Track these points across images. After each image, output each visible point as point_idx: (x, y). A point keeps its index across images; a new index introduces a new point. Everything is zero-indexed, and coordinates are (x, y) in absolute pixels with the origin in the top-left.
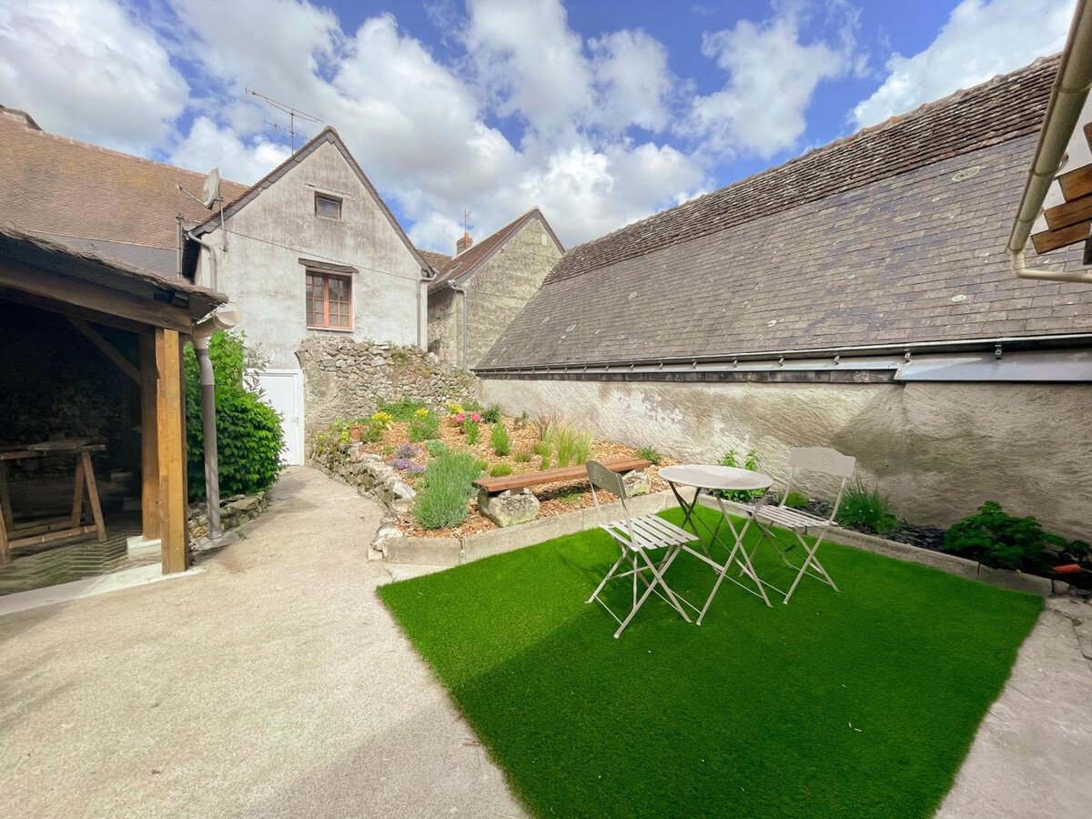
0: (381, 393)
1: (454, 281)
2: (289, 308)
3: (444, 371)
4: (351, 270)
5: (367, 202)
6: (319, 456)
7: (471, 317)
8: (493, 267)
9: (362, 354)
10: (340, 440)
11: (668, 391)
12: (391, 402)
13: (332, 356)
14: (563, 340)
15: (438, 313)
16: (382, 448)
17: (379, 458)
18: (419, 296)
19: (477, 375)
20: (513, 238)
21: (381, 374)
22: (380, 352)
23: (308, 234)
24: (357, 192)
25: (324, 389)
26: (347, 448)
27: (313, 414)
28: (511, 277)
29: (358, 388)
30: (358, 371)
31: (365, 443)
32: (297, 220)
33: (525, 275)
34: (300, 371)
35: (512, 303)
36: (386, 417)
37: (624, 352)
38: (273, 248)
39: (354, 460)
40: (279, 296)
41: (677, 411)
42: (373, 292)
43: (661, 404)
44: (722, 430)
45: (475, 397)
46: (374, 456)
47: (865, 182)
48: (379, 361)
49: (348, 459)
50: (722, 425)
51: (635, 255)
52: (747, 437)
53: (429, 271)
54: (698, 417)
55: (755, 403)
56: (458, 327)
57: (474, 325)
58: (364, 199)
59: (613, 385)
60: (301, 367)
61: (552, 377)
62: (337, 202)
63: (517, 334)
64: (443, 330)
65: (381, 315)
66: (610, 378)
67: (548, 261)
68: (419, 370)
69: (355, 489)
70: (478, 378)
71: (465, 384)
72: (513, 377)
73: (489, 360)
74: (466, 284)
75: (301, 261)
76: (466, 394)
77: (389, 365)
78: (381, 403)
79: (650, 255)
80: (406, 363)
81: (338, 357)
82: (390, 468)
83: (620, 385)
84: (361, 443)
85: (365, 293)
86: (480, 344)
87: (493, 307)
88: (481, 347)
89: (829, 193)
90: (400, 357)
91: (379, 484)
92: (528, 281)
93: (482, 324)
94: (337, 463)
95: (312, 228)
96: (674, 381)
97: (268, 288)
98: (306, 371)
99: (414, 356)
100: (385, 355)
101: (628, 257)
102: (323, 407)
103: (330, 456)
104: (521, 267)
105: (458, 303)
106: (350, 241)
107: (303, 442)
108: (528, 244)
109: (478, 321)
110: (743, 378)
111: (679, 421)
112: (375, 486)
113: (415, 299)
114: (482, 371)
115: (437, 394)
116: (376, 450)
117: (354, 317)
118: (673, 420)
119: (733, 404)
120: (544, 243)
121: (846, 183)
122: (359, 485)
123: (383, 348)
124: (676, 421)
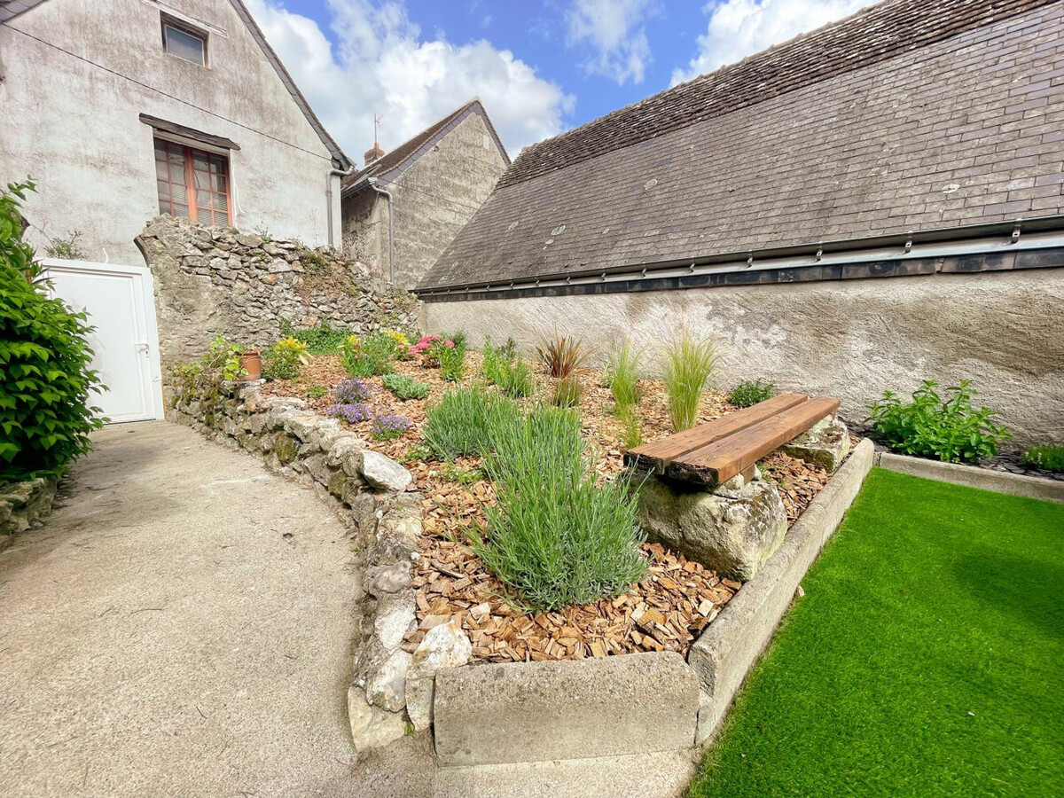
0: (287, 314)
1: (376, 179)
2: (129, 189)
3: (376, 288)
4: (227, 144)
5: (247, 45)
6: (188, 404)
7: (399, 231)
8: (425, 168)
9: (253, 252)
10: (222, 378)
11: (761, 299)
12: (303, 328)
13: (202, 250)
14: (549, 245)
15: (354, 226)
16: (303, 387)
17: (303, 403)
18: (329, 193)
19: (419, 298)
20: (450, 135)
21: (285, 285)
22: (281, 251)
23: (154, 78)
24: (231, 27)
25: (191, 301)
26: (237, 388)
27: (174, 340)
28: (446, 185)
29: (248, 304)
30: (247, 278)
31: (269, 380)
32: (132, 52)
33: (464, 183)
34: (145, 271)
35: (449, 217)
36: (298, 346)
37: (666, 251)
38: (92, 89)
39: (253, 407)
40: (111, 169)
41: (776, 328)
42: (263, 180)
43: (743, 320)
44: (869, 354)
45: (419, 326)
46: (292, 400)
47: (1024, 8)
48: (280, 265)
49: (241, 407)
50: (869, 346)
51: (637, 140)
52: (921, 361)
53: (342, 161)
54: (818, 334)
55: (945, 308)
56: (383, 242)
57: (403, 241)
58: (242, 39)
59: (652, 297)
60: (148, 266)
61: (544, 292)
62: (198, 38)
63: (471, 243)
64: (360, 247)
65: (276, 215)
66: (648, 287)
67: (491, 171)
68: (341, 283)
69: (257, 461)
70: (421, 301)
71: (405, 309)
72: (476, 297)
73: (433, 279)
74: (391, 188)
75: (144, 118)
76: (405, 321)
77: (297, 273)
78: (286, 329)
79: (661, 138)
80: (321, 272)
81: (213, 253)
82: (333, 422)
83: (667, 296)
84: (263, 381)
85: (251, 180)
86: (410, 266)
87: (425, 220)
88: (412, 270)
89: (961, 30)
90: (313, 262)
91: (312, 453)
92: (467, 192)
93: (413, 240)
94: (219, 415)
95: (161, 68)
96: (777, 284)
97: (89, 152)
98: (156, 271)
99: (333, 263)
100: (289, 257)
101: (624, 144)
102: (191, 330)
103: (206, 403)
104: (459, 173)
105: (381, 211)
106: (223, 101)
107: (159, 384)
108: (469, 146)
109: (407, 237)
110: (924, 268)
111: (779, 345)
112: (304, 456)
113: (324, 199)
114: (428, 291)
115: (367, 320)
116: (293, 390)
117: (235, 213)
118: (766, 343)
119: (895, 313)
120: (486, 146)
121: (988, 14)
122: (266, 452)
123: (287, 246)
124: (773, 343)
